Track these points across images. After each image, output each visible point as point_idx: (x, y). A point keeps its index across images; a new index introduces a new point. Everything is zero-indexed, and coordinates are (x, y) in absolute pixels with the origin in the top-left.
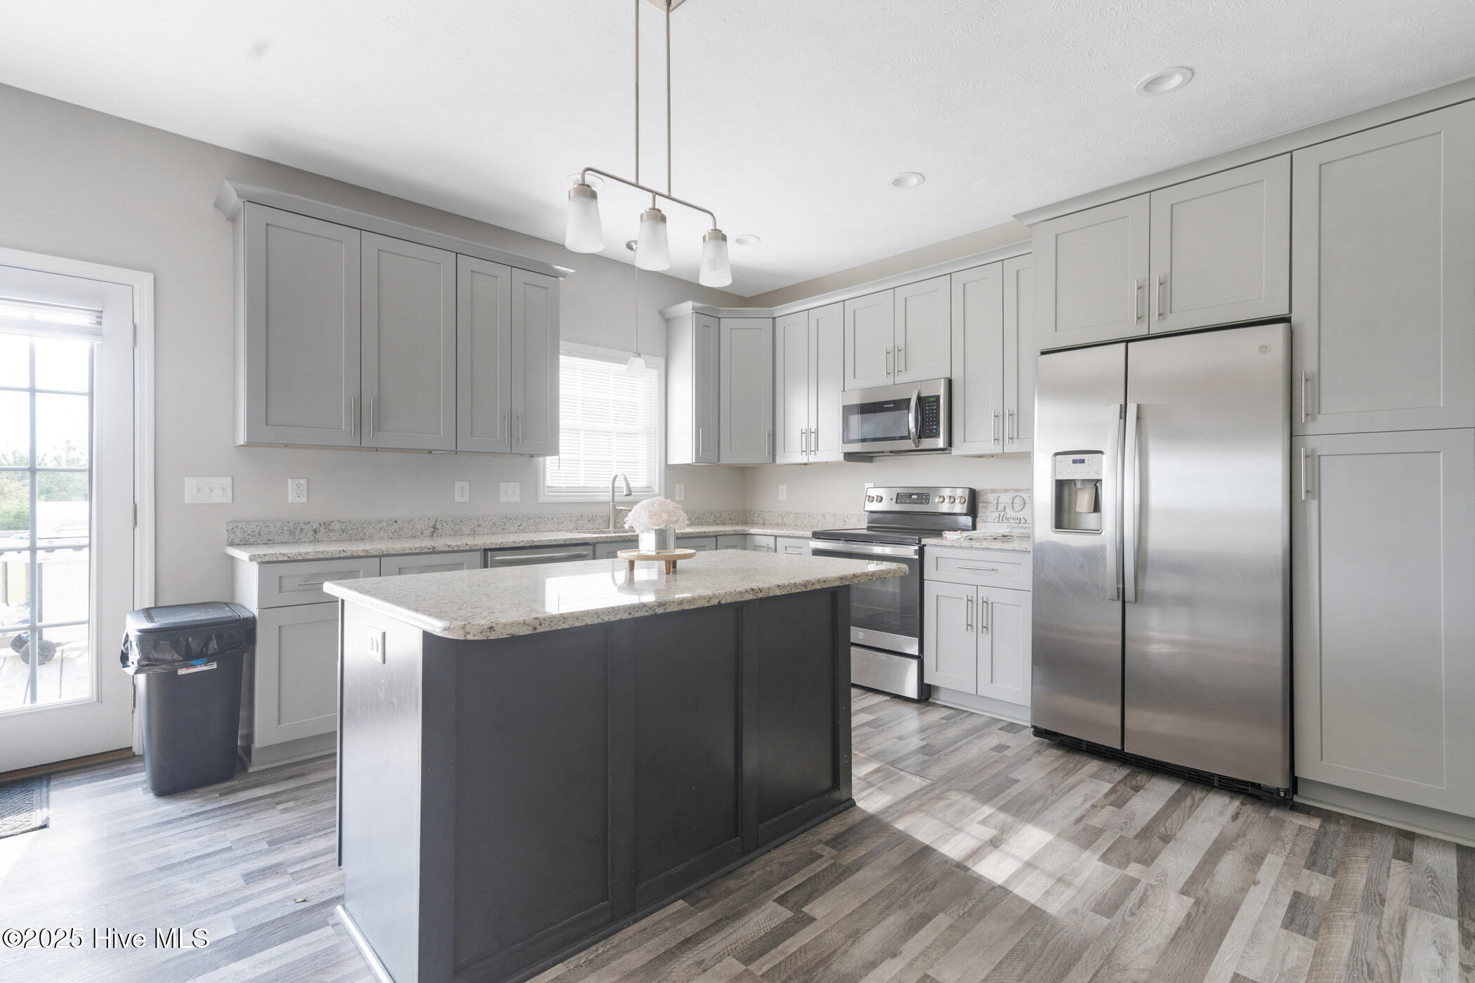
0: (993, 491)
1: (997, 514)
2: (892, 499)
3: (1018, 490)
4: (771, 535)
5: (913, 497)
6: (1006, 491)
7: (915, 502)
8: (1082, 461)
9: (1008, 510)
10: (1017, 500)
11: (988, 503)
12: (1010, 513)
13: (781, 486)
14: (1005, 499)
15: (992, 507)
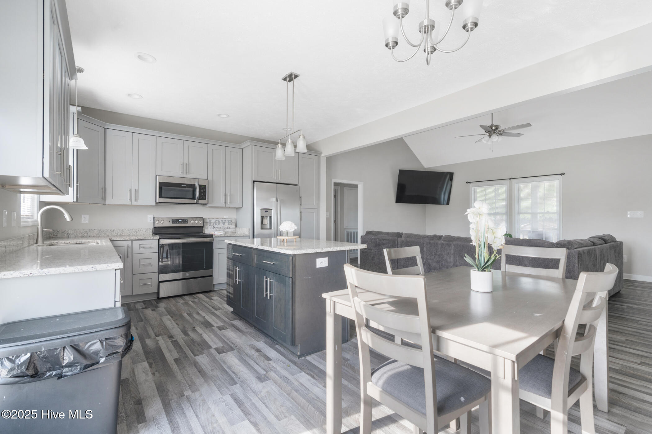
0: (209, 218)
1: (211, 226)
2: (169, 222)
3: (217, 218)
4: (130, 240)
5: (179, 221)
6: (213, 218)
7: (181, 223)
8: (267, 211)
9: (215, 225)
10: (217, 221)
11: (207, 222)
12: (215, 226)
13: (83, 216)
14: (213, 221)
15: (209, 224)
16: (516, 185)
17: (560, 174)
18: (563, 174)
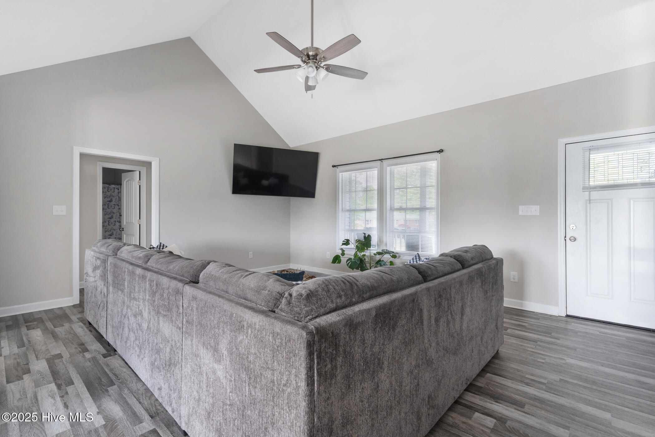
16: (388, 168)
17: (438, 152)
18: (441, 151)
